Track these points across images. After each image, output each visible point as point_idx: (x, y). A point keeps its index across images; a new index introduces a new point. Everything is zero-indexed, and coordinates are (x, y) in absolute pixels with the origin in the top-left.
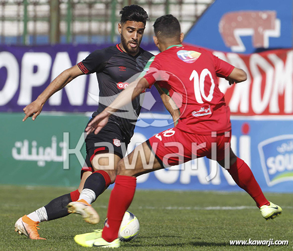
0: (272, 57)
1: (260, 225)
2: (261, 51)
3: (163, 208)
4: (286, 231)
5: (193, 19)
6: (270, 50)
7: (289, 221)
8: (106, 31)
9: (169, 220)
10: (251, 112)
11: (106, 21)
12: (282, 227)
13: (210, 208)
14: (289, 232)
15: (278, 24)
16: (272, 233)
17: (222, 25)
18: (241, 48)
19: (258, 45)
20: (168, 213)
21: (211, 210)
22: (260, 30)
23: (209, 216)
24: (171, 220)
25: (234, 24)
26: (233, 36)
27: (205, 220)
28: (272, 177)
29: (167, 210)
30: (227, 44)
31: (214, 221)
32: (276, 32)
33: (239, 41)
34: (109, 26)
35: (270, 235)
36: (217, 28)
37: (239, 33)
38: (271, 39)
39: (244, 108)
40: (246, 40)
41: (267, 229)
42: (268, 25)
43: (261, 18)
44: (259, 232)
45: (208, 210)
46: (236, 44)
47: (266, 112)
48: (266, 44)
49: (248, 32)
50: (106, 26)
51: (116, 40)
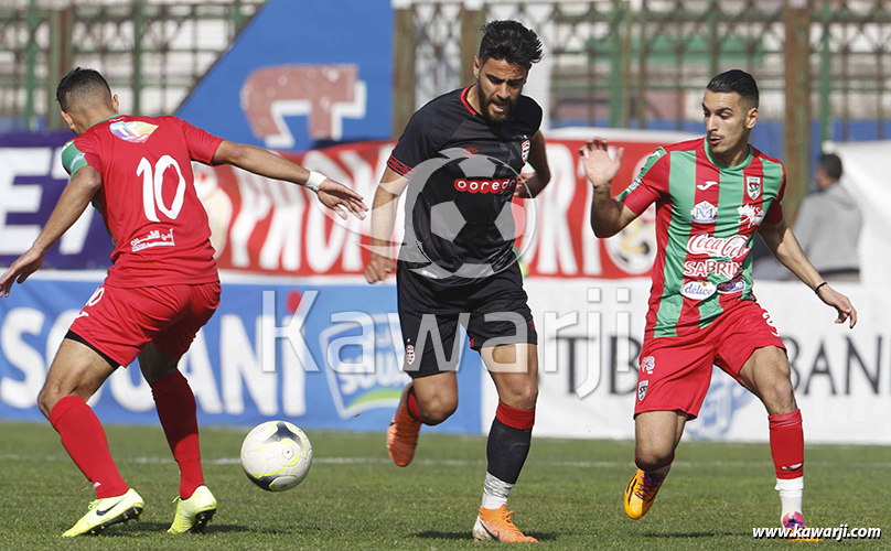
0: (349, 157)
1: (327, 497)
2: (326, 145)
3: (130, 460)
4: (381, 509)
5: (189, 82)
6: (344, 143)
7: (387, 490)
8: (15, 106)
9: (142, 483)
10: (305, 269)
11: (16, 88)
12: (372, 500)
13: (224, 461)
14: (386, 511)
15: (360, 91)
16: (352, 513)
17: (247, 93)
18: (284, 140)
19: (320, 134)
20: (140, 471)
21: (226, 465)
22: (325, 102)
23: (223, 477)
24: (148, 484)
25: (271, 92)
26: (268, 115)
27: (216, 485)
28: (348, 400)
29: (138, 464)
30: (257, 132)
31: (232, 486)
32: (356, 108)
33: (282, 126)
34: (22, 97)
35: (349, 517)
36: (237, 99)
37: (281, 109)
38: (347, 122)
39: (292, 262)
40: (295, 123)
41: (342, 504)
42: (341, 93)
43: (326, 79)
44: (326, 510)
45: (220, 466)
46: (276, 132)
47: (337, 268)
48: (336, 132)
49: (300, 107)
50: (16, 97)
51: (34, 125)
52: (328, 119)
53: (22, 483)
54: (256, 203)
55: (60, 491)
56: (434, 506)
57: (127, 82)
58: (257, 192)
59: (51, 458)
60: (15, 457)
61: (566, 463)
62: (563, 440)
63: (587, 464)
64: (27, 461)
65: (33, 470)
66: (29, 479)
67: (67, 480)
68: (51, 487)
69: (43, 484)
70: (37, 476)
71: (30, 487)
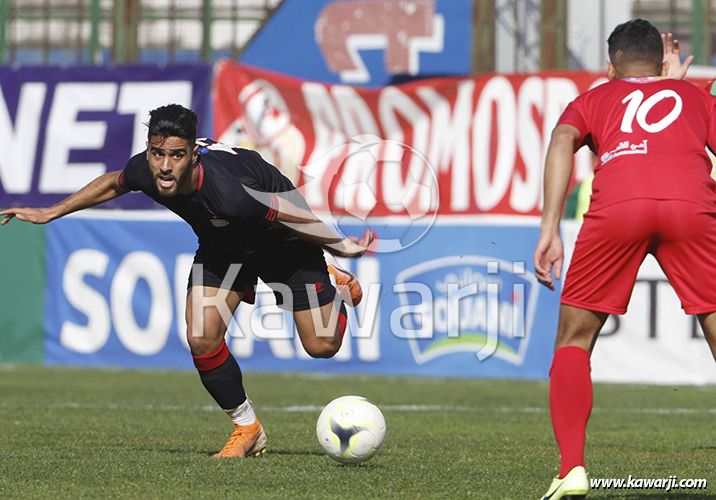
0: (426, 93)
1: (399, 446)
2: (402, 81)
3: (197, 407)
4: (455, 458)
5: (261, 15)
6: (422, 78)
7: (461, 438)
8: (79, 39)
9: (208, 432)
11: (80, 20)
12: (446, 449)
13: (295, 408)
14: (460, 461)
15: (438, 24)
16: (425, 463)
17: (320, 26)
18: (361, 75)
19: (397, 69)
20: (207, 420)
21: (295, 413)
22: (402, 36)
23: (292, 426)
24: (214, 433)
25: (346, 25)
26: (344, 49)
27: (285, 434)
29: (204, 412)
30: (332, 67)
31: (302, 435)
32: (434, 43)
33: (357, 60)
34: (86, 30)
35: (422, 467)
36: (312, 32)
37: (357, 43)
38: (424, 56)
40: (371, 57)
41: (415, 454)
42: (419, 28)
43: (403, 12)
44: (398, 459)
45: (290, 413)
46: (352, 67)
48: (414, 68)
49: (376, 41)
50: (80, 29)
51: (99, 58)
52: (404, 53)
53: (82, 433)
54: (331, 140)
55: (121, 441)
56: (510, 455)
57: (196, 14)
58: (331, 129)
59: (114, 406)
60: (75, 405)
61: (646, 411)
62: (644, 385)
63: (666, 411)
64: (88, 410)
65: (94, 419)
66: (89, 428)
67: (129, 429)
68: (112, 437)
69: (103, 434)
70: (98, 425)
71: (90, 436)
